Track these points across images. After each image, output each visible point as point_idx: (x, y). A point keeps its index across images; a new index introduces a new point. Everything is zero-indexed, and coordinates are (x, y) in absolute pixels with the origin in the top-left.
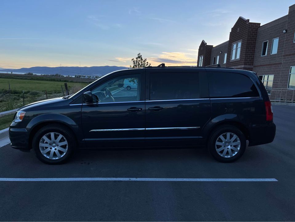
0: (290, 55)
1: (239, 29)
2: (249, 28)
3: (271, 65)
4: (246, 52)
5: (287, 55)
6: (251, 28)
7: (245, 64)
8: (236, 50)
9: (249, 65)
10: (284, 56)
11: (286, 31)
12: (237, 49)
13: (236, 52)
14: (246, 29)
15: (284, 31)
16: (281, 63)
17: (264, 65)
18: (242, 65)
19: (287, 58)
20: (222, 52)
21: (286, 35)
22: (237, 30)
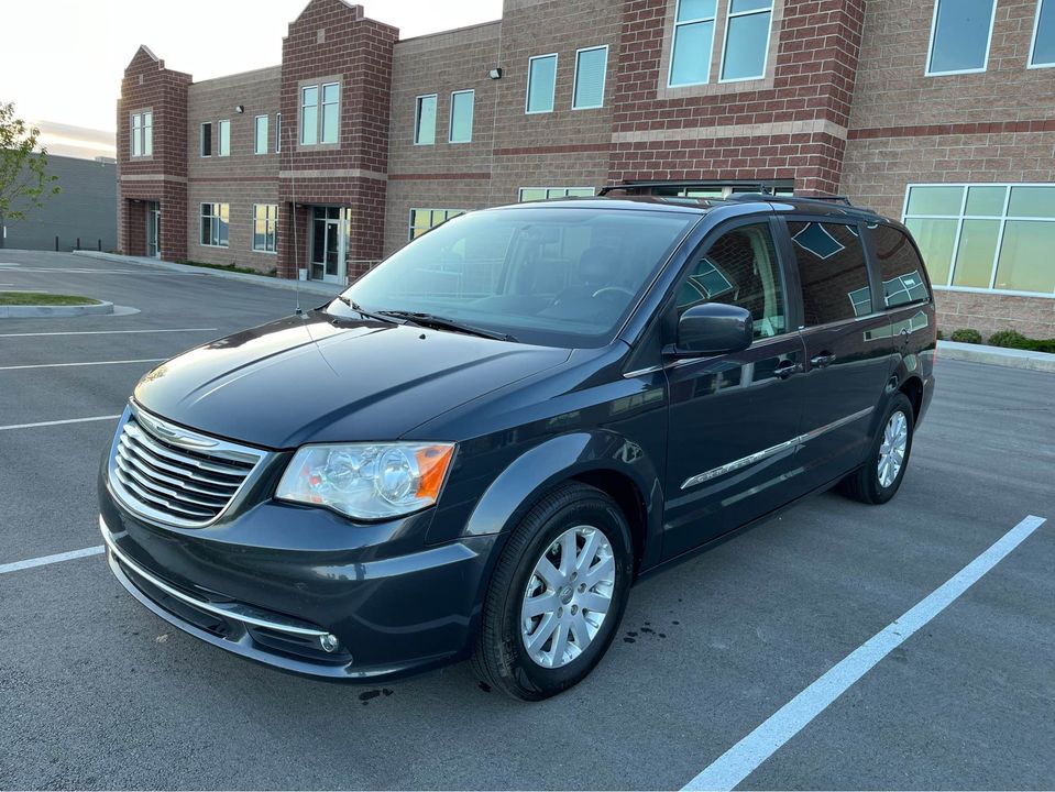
0: (516, 151)
1: (321, 33)
2: (368, 38)
3: (454, 177)
4: (363, 124)
5: (506, 152)
6: (373, 40)
7: (363, 167)
8: (319, 110)
9: (375, 169)
10: (496, 152)
11: (500, 71)
12: (322, 109)
13: (319, 117)
14: (357, 39)
15: (494, 74)
16: (487, 176)
17: (429, 177)
18: (352, 167)
19: (508, 160)
20: (242, 108)
21: (499, 87)
22: (315, 34)
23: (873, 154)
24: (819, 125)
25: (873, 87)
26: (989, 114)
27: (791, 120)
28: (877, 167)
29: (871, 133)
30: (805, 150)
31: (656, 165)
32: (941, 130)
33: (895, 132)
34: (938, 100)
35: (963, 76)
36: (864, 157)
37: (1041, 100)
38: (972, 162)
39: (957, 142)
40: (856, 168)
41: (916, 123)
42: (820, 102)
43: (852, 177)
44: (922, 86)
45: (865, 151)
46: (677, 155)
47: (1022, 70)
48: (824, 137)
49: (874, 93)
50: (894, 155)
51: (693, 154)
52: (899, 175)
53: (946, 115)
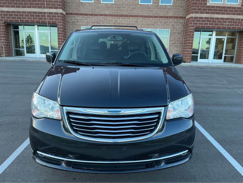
23: (73, 19)
24: (60, 11)
25: (69, 3)
26: (95, 12)
27: (53, 8)
28: (74, 22)
29: (71, 14)
30: (58, 16)
31: (15, 18)
32: (86, 15)
33: (77, 14)
34: (85, 8)
35: (89, 3)
36: (70, 20)
37: (105, 10)
38: (94, 22)
39: (90, 18)
40: (69, 22)
41: (80, 12)
42: (59, 5)
43: (68, 24)
44: (81, 4)
45: (71, 18)
46: (21, 15)
47: (100, 3)
48: (62, 14)
49: (70, 4)
50: (77, 19)
51: (26, 15)
52: (79, 24)
53: (87, 11)
